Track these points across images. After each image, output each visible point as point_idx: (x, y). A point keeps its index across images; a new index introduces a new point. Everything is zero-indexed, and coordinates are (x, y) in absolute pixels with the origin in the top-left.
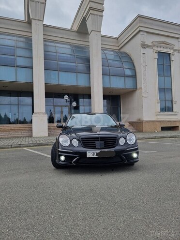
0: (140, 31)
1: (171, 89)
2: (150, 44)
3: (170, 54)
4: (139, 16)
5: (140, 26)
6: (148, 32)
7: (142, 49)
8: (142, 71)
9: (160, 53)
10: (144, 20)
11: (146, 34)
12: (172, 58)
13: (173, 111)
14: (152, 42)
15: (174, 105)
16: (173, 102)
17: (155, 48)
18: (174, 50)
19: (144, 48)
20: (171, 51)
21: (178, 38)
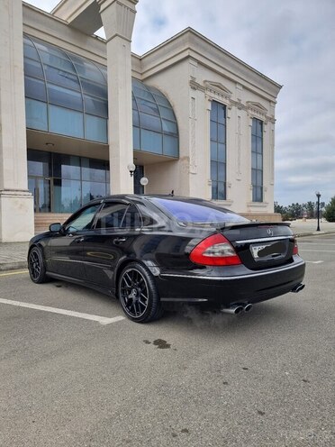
0: (188, 57)
1: (225, 164)
2: (201, 84)
3: (225, 106)
4: (190, 30)
5: (188, 48)
6: (199, 63)
7: (191, 91)
8: (190, 129)
9: (214, 102)
10: (196, 39)
11: (196, 64)
12: (229, 113)
13: (225, 199)
14: (205, 81)
15: (228, 189)
16: (227, 185)
17: (208, 93)
18: (231, 101)
19: (194, 89)
20: (226, 102)
21: (236, 83)
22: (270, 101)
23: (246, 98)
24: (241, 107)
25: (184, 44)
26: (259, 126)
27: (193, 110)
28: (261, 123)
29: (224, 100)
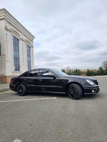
0: (4, 19)
1: (19, 59)
2: (9, 29)
3: (18, 39)
4: (4, 9)
5: (4, 16)
6: (8, 22)
7: (5, 31)
8: (6, 44)
9: (14, 37)
10: (7, 13)
13: (19, 71)
14: (11, 29)
15: (20, 67)
17: (12, 33)
18: (20, 38)
19: (7, 30)
20: (18, 38)
21: (21, 32)
22: (32, 41)
23: (25, 38)
24: (23, 41)
25: (2, 13)
26: (29, 48)
27: (7, 38)
28: (30, 47)
29: (18, 37)
